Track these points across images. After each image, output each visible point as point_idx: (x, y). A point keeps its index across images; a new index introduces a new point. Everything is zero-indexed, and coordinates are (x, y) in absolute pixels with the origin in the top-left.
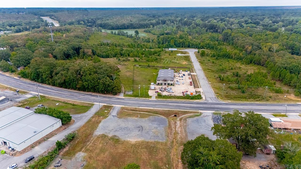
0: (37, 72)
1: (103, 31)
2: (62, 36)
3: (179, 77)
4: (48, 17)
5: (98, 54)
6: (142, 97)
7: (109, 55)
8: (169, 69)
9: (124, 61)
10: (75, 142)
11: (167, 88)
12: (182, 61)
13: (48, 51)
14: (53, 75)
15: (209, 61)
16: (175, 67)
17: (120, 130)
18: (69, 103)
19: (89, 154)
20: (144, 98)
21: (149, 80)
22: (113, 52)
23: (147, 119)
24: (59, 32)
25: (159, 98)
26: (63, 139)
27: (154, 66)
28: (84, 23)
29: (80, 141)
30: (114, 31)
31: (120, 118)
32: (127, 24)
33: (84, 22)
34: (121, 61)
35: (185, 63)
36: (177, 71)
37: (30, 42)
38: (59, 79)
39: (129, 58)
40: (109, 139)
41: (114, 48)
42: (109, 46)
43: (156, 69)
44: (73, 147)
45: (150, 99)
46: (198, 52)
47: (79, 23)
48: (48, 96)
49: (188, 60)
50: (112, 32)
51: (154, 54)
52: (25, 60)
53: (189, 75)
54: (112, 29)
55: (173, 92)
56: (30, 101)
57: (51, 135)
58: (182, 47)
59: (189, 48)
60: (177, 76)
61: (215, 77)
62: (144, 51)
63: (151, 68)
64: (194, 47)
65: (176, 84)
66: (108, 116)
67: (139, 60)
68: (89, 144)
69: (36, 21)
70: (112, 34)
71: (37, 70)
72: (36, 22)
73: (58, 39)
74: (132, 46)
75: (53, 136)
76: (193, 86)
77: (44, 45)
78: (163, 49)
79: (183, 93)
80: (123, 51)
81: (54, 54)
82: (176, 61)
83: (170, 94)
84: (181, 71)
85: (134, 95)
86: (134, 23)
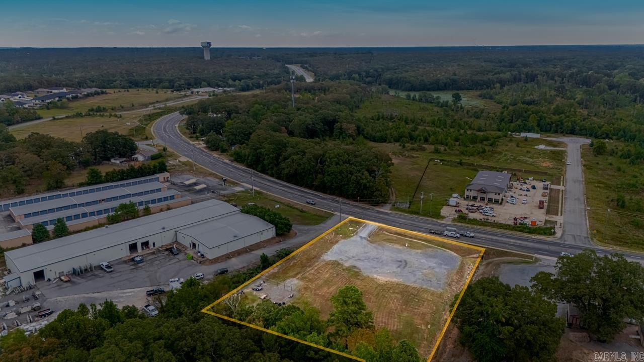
0: (258, 154)
1: (392, 93)
2: (314, 99)
3: (521, 189)
4: (297, 66)
5: (367, 134)
6: (425, 215)
7: (386, 137)
8: (503, 172)
9: (413, 149)
10: (290, 264)
11: (483, 207)
12: (542, 160)
13: (281, 123)
14: (280, 160)
15: (609, 166)
16: (520, 171)
17: (366, 259)
18: (296, 207)
19: (307, 284)
20: (427, 218)
21: (451, 189)
22: (395, 132)
23: (419, 251)
24: (310, 92)
25: (458, 222)
26: (273, 256)
27: (472, 164)
28: (360, 77)
29: (297, 264)
30: (412, 94)
31: (371, 242)
32: (445, 81)
33: (359, 74)
34: (407, 151)
35: (546, 164)
36: (522, 178)
37: (257, 106)
38: (288, 168)
39: (424, 146)
40: (344, 270)
41: (399, 125)
42: (393, 122)
43: (475, 169)
44: (284, 270)
45: (439, 221)
46: (591, 145)
47: (350, 76)
48: (266, 192)
49: (559, 160)
50: (408, 96)
51: (481, 142)
52: (244, 134)
53: (545, 188)
54: (411, 90)
55: (493, 216)
56: (238, 197)
57: (257, 246)
58: (556, 132)
59: (573, 136)
60: (517, 188)
61: (608, 198)
62: (461, 135)
63: (466, 167)
64: (586, 135)
65: (507, 202)
66: (352, 236)
67: (445, 150)
68: (310, 272)
69: (276, 71)
70: (408, 99)
71: (258, 151)
72: (277, 74)
73: (302, 105)
74: (440, 123)
75: (260, 248)
76: (543, 211)
77: (277, 112)
78: (507, 134)
79: (515, 219)
80: (417, 133)
81: (290, 129)
82: (527, 159)
83: (486, 217)
84: (532, 178)
85: (410, 210)
86: (460, 79)
